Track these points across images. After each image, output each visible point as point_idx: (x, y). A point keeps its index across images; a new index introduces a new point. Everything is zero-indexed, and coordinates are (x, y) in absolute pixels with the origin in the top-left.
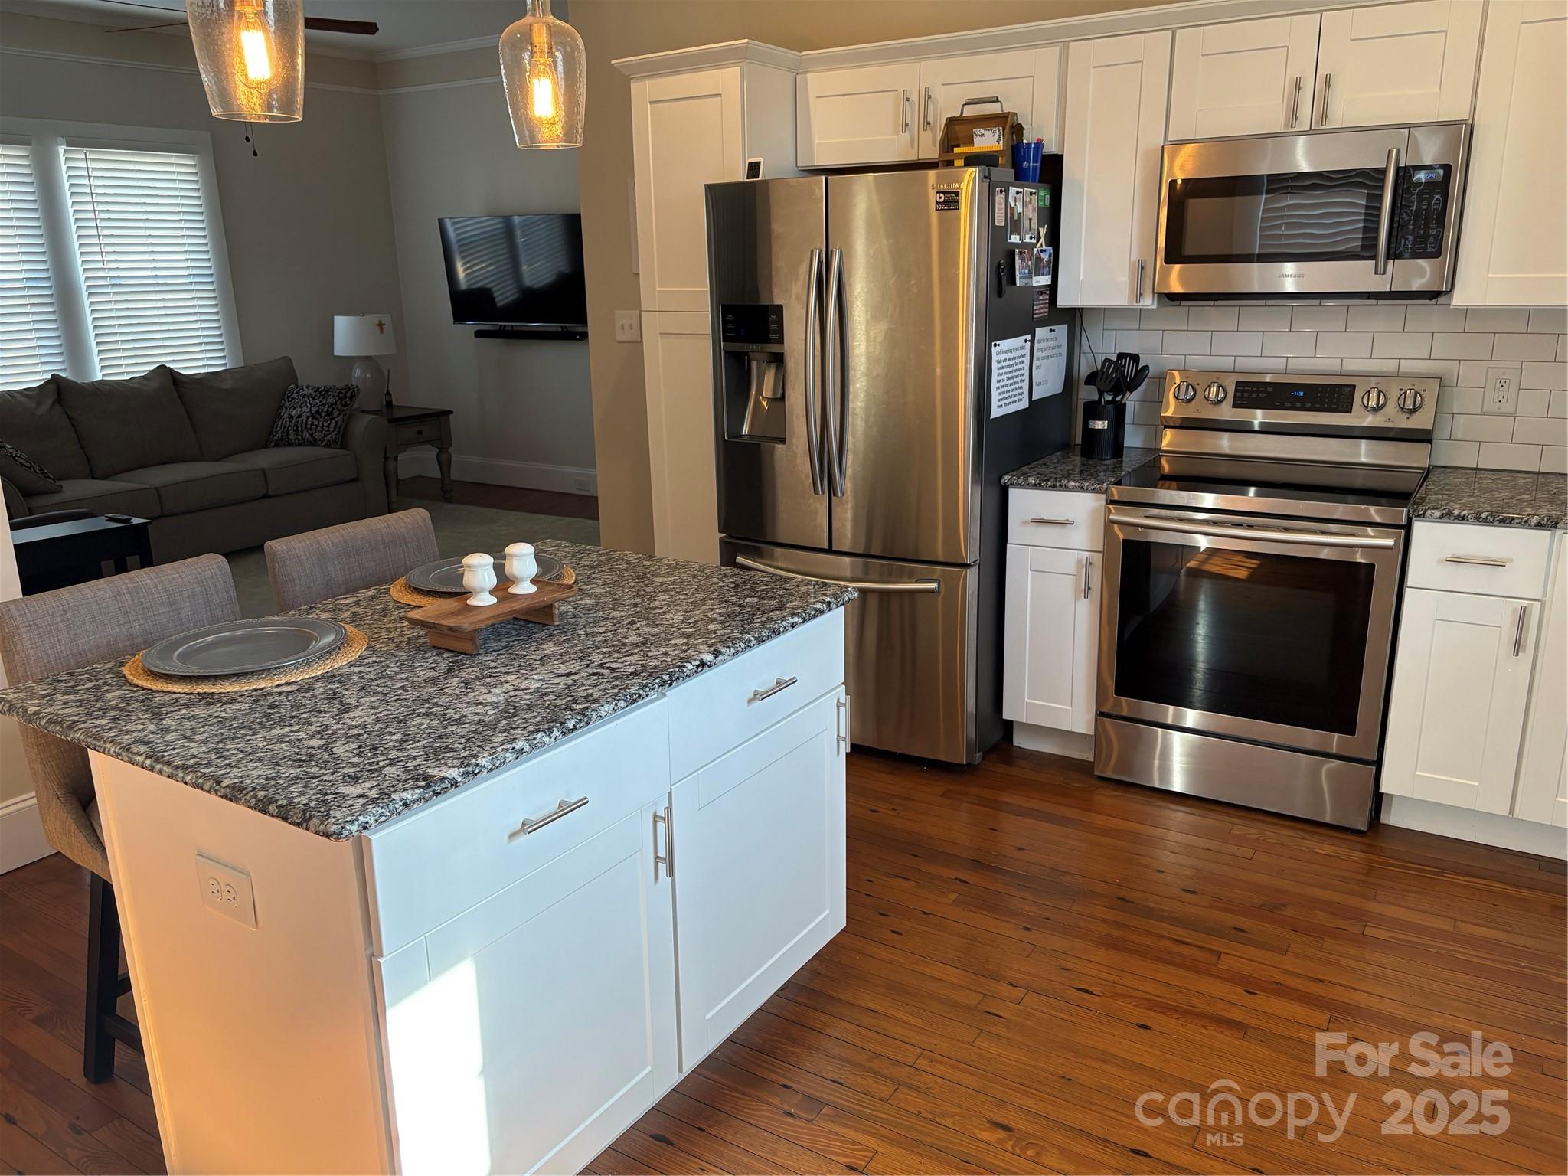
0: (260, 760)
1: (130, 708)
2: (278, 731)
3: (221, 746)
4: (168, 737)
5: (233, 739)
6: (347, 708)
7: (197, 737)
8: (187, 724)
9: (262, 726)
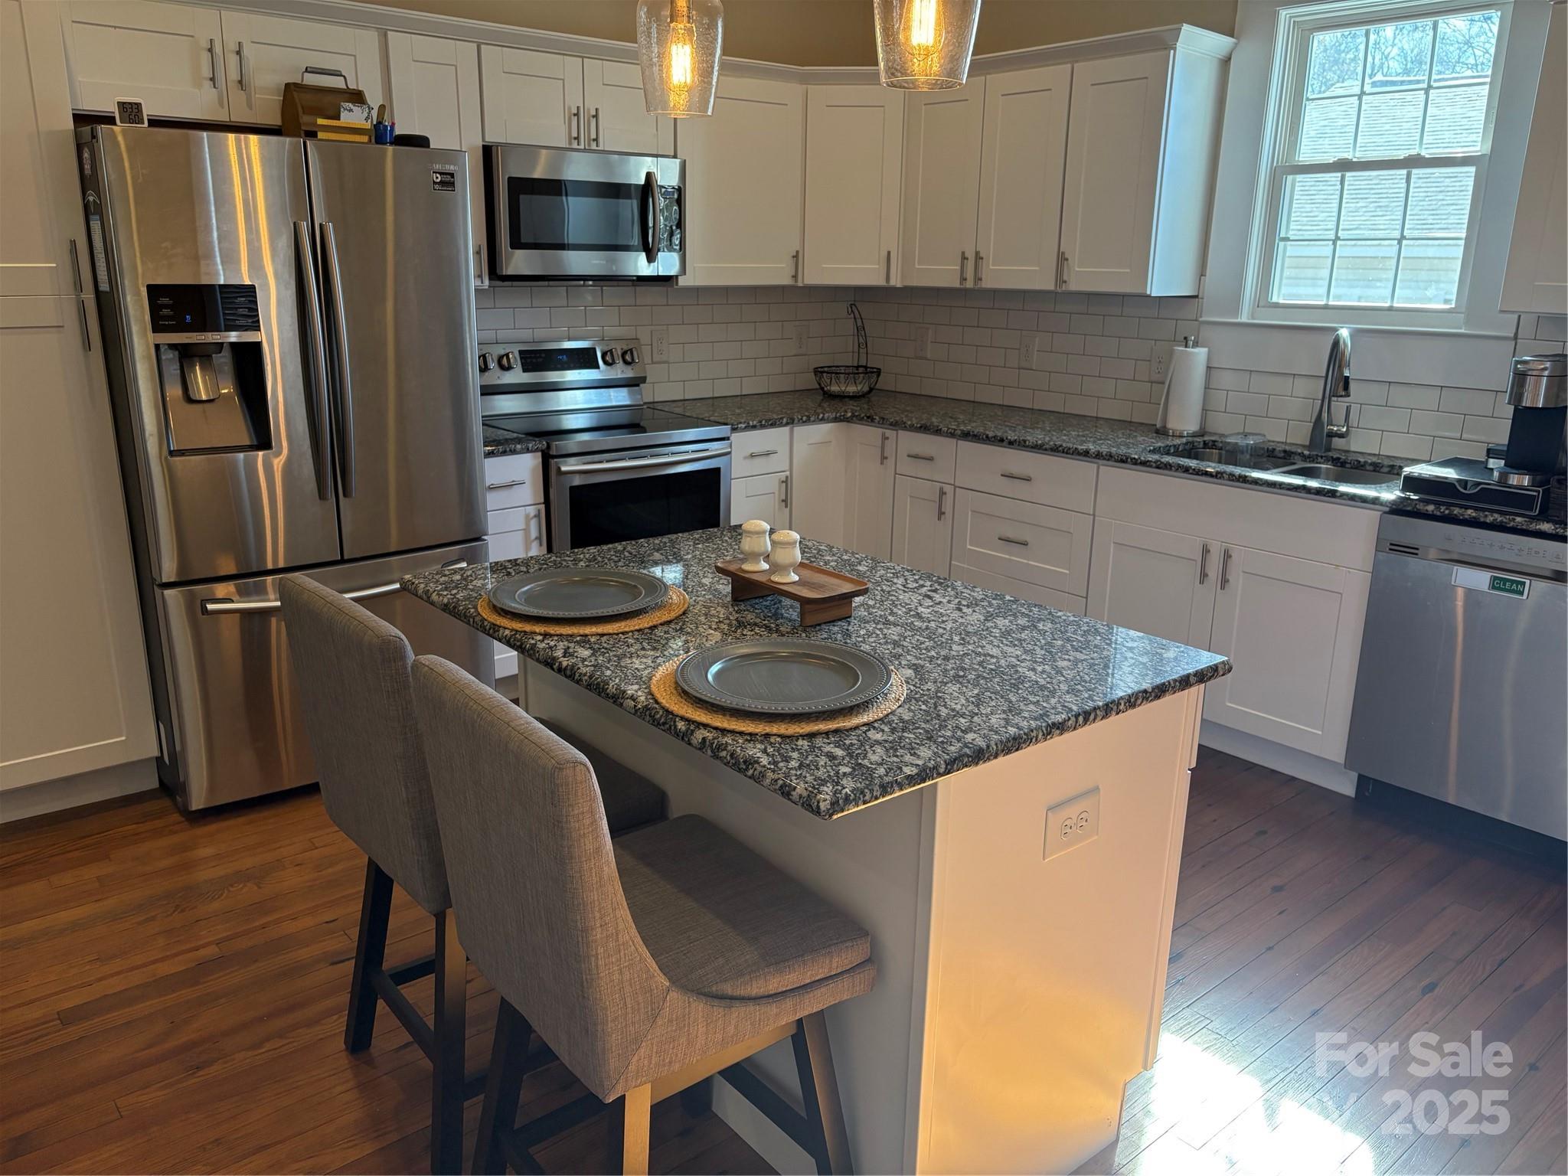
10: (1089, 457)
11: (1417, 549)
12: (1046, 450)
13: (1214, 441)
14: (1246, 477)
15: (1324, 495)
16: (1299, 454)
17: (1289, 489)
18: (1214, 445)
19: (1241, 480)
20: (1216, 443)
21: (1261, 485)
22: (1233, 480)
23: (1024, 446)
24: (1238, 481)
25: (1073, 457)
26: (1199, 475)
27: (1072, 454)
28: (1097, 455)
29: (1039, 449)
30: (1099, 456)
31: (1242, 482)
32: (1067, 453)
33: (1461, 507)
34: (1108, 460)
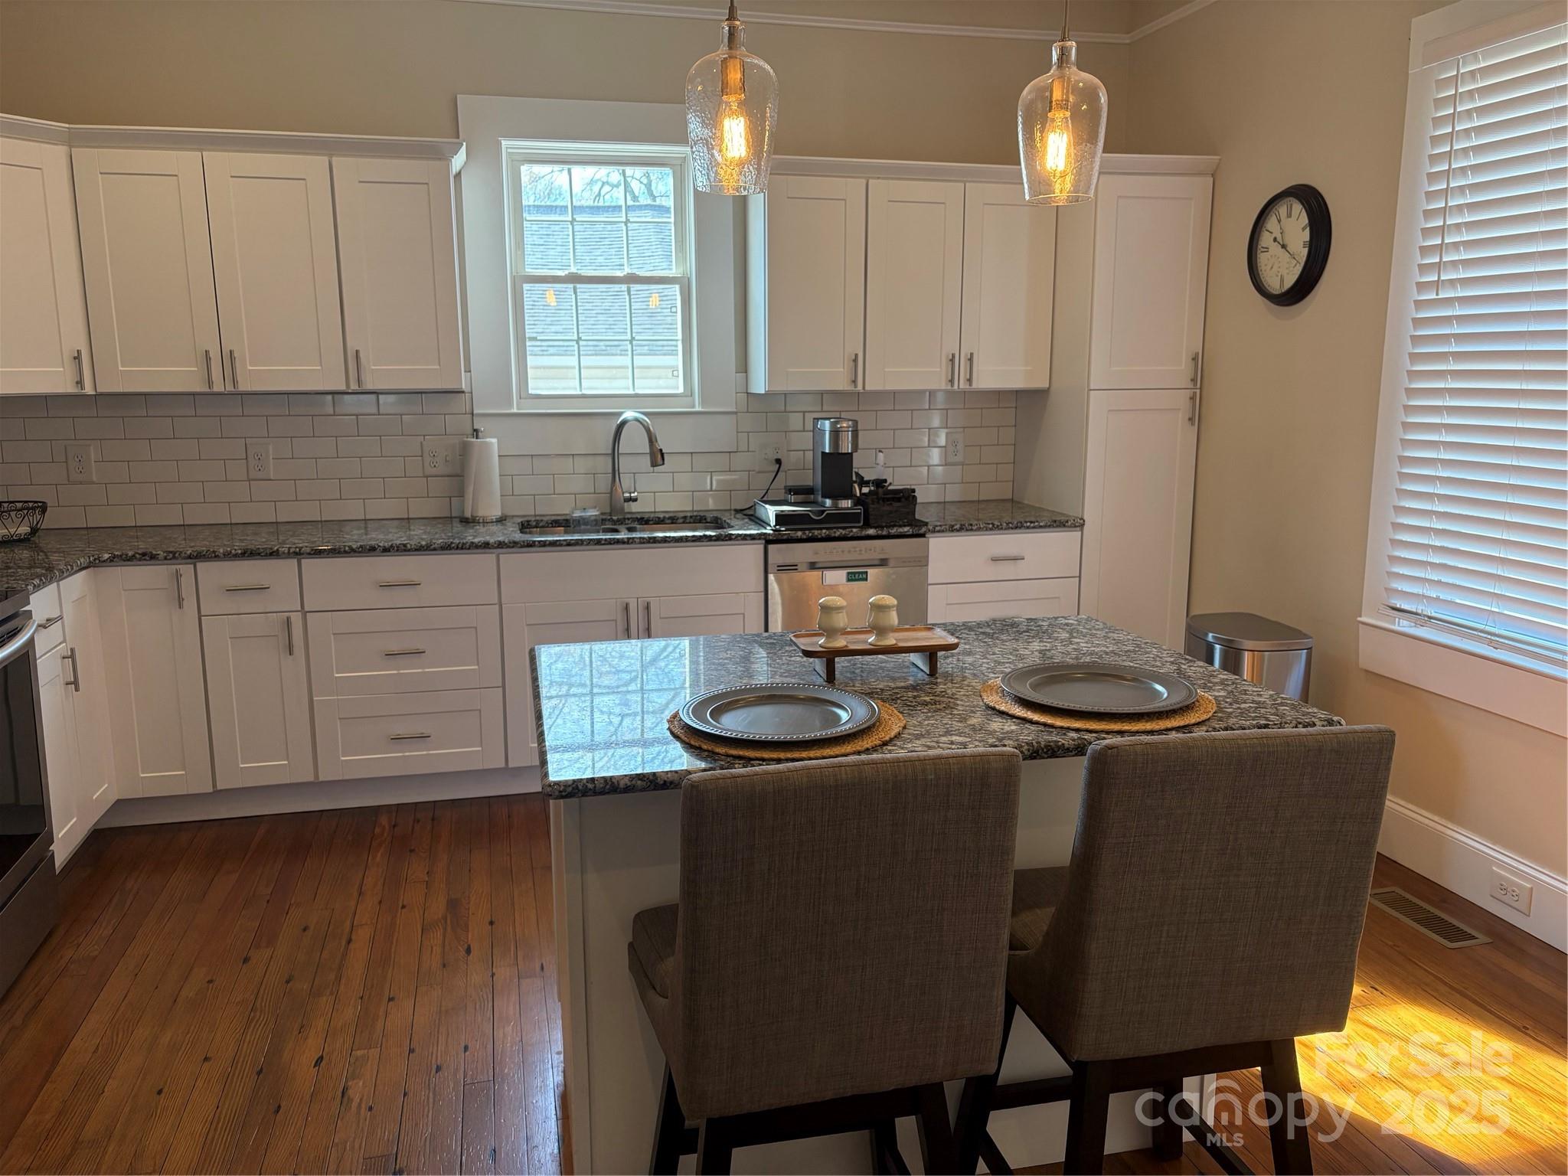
0: (1115, 640)
1: (1203, 681)
2: (1096, 650)
3: (1137, 649)
4: (1172, 659)
5: (1128, 651)
6: (1040, 652)
7: (1153, 656)
8: (1158, 664)
9: (1107, 653)
10: (490, 548)
11: (796, 565)
12: (435, 549)
13: (528, 521)
14: (655, 538)
15: (723, 540)
16: (609, 520)
17: (693, 541)
18: (529, 525)
19: (651, 541)
20: (530, 523)
21: (669, 542)
22: (644, 543)
23: (405, 550)
24: (649, 542)
25: (470, 551)
26: (611, 544)
27: (469, 549)
28: (499, 545)
29: (426, 550)
30: (501, 545)
31: (652, 543)
32: (462, 548)
33: (818, 529)
34: (513, 547)
